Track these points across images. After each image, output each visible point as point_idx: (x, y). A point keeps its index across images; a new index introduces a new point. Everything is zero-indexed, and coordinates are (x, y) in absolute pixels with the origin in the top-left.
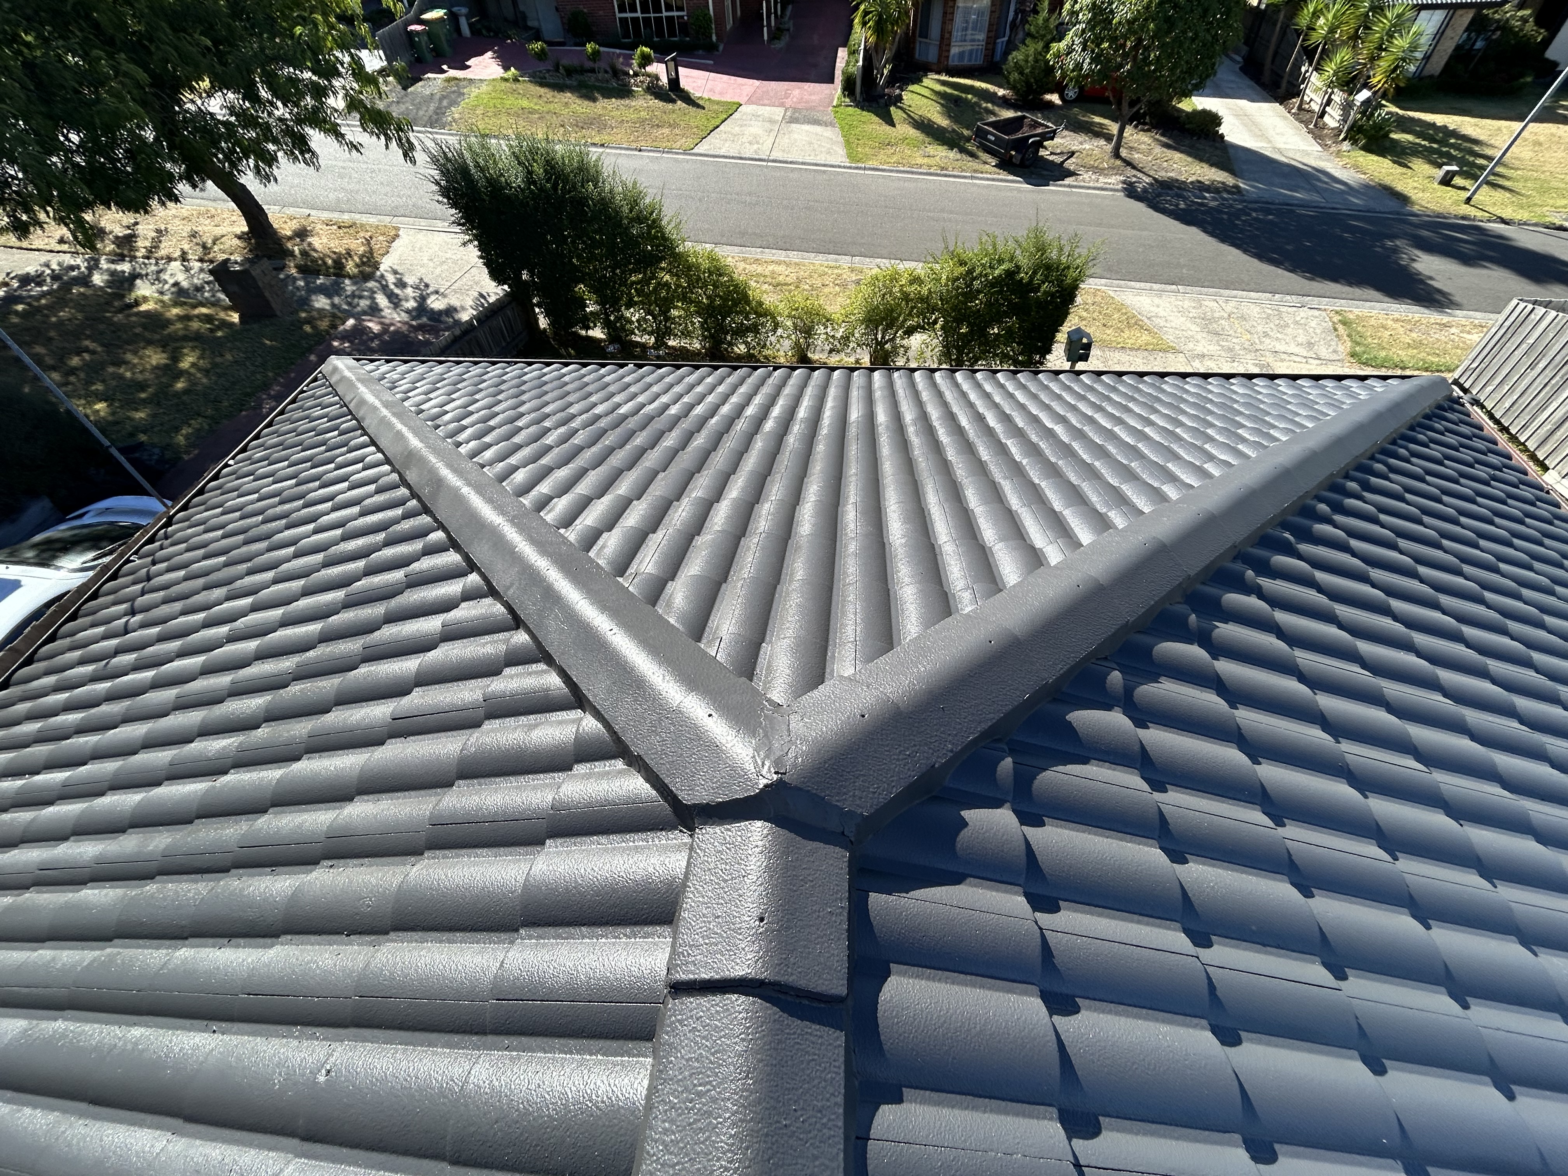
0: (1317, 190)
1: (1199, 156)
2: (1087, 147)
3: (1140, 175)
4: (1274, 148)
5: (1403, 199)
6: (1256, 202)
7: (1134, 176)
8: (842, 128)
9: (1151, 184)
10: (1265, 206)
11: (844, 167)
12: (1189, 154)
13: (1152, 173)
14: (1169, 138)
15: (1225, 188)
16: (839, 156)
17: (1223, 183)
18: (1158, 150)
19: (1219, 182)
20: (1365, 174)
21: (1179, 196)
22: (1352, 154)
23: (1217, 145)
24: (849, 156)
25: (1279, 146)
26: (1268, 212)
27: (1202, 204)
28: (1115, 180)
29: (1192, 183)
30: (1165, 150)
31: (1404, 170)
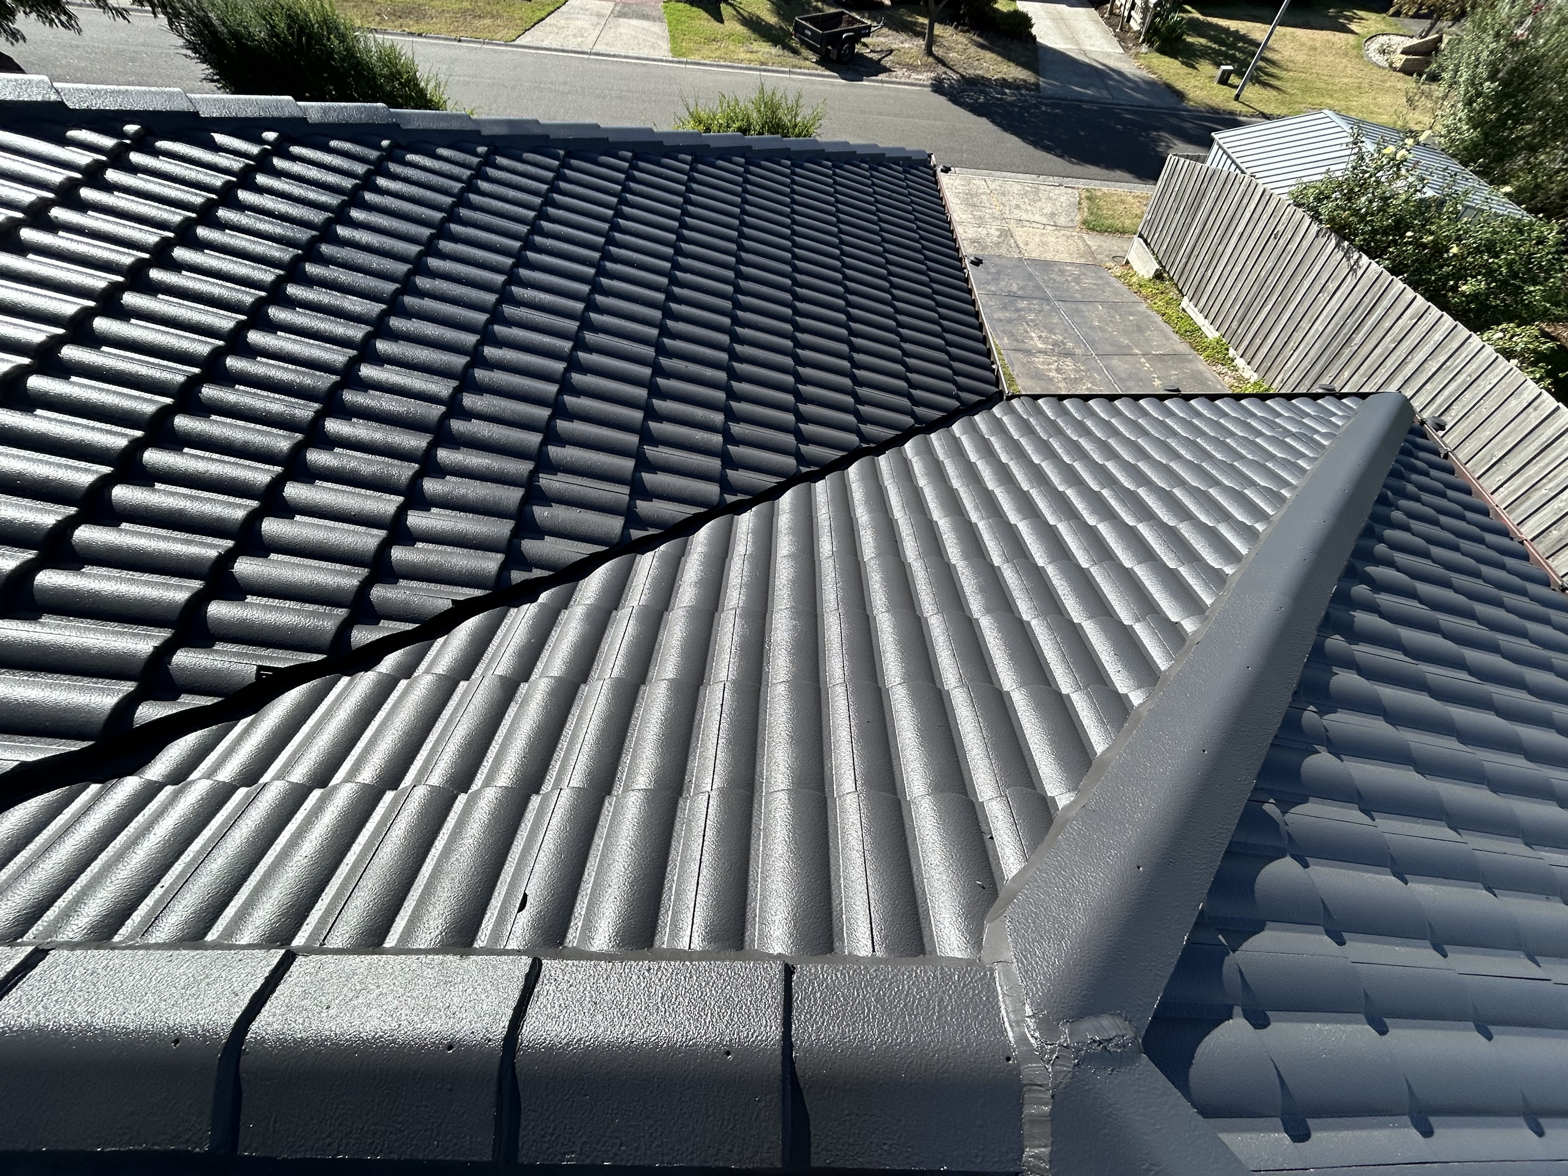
0: (1107, 88)
1: (1008, 55)
2: (907, 45)
3: (949, 72)
4: (1080, 50)
5: (1180, 95)
6: (1051, 98)
7: (945, 73)
8: (670, 23)
9: (959, 81)
10: (1056, 101)
11: (667, 61)
12: (999, 54)
13: (961, 70)
14: (985, 39)
15: (1025, 85)
16: (663, 49)
17: (1025, 81)
18: (973, 50)
19: (1021, 80)
20: (1155, 74)
21: (981, 92)
22: (1149, 55)
23: (1029, 46)
24: (674, 51)
25: (1084, 48)
26: (1058, 106)
27: (1001, 99)
28: (926, 77)
29: (996, 80)
30: (979, 50)
31: (1190, 70)
